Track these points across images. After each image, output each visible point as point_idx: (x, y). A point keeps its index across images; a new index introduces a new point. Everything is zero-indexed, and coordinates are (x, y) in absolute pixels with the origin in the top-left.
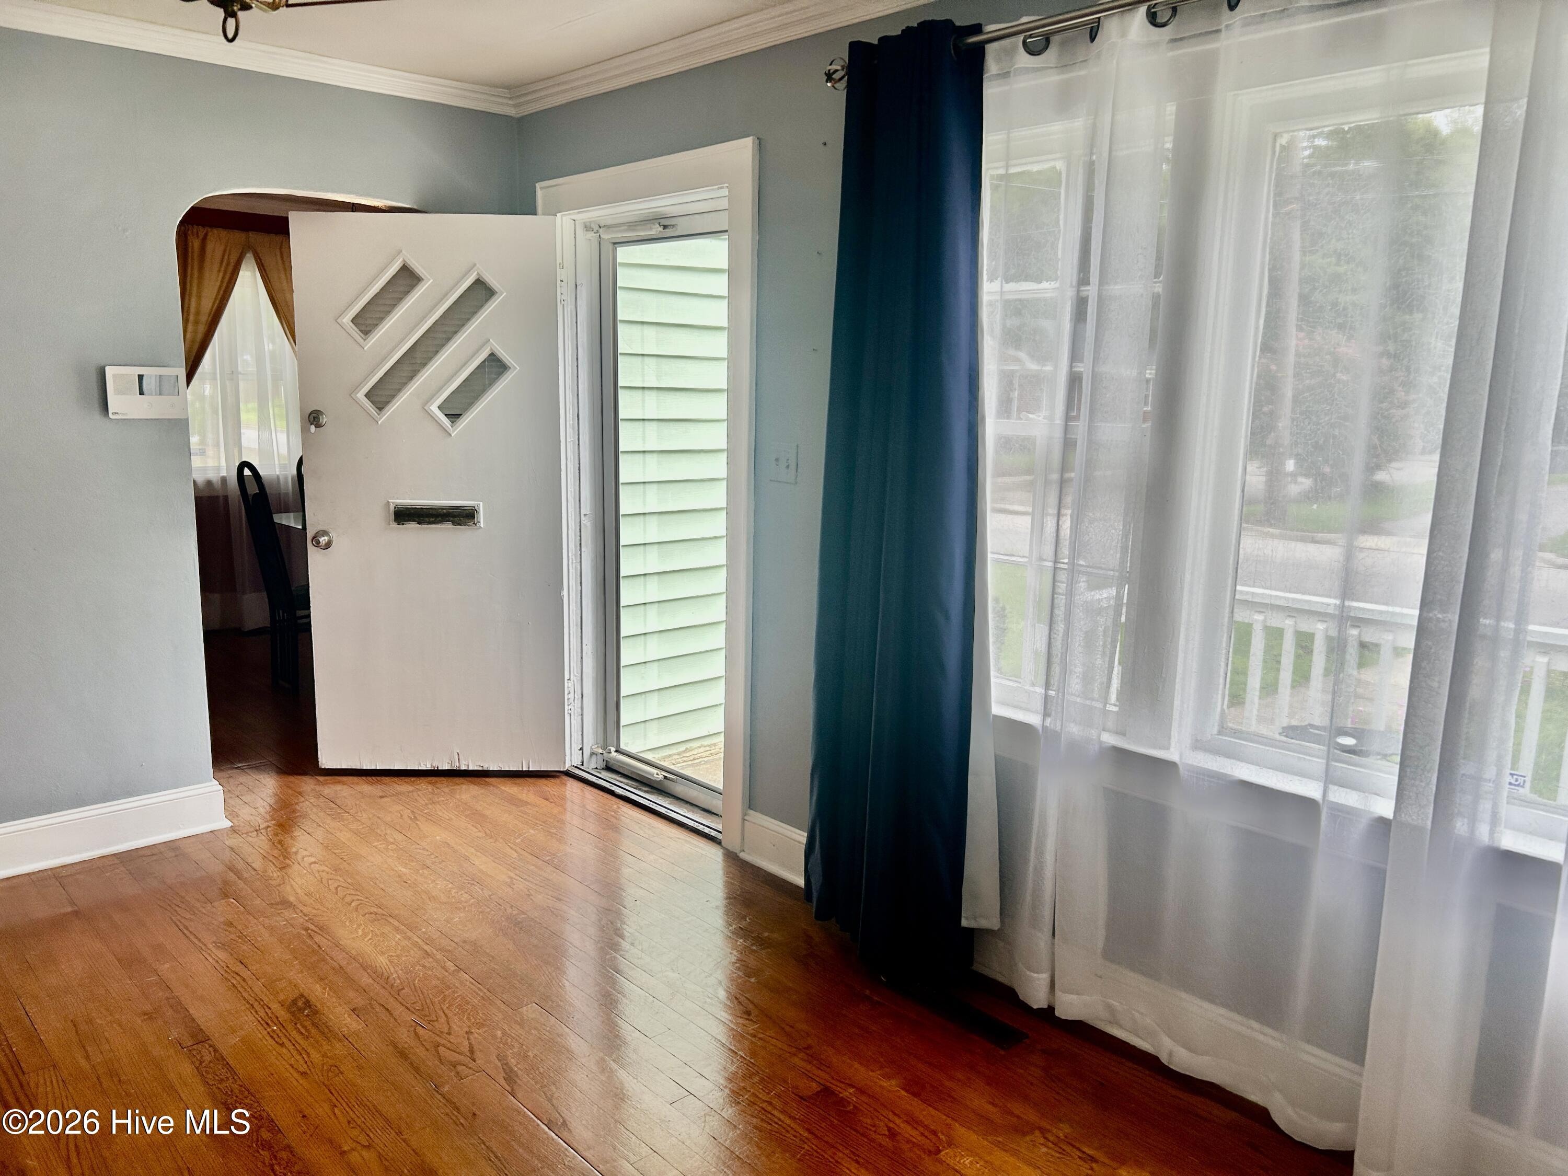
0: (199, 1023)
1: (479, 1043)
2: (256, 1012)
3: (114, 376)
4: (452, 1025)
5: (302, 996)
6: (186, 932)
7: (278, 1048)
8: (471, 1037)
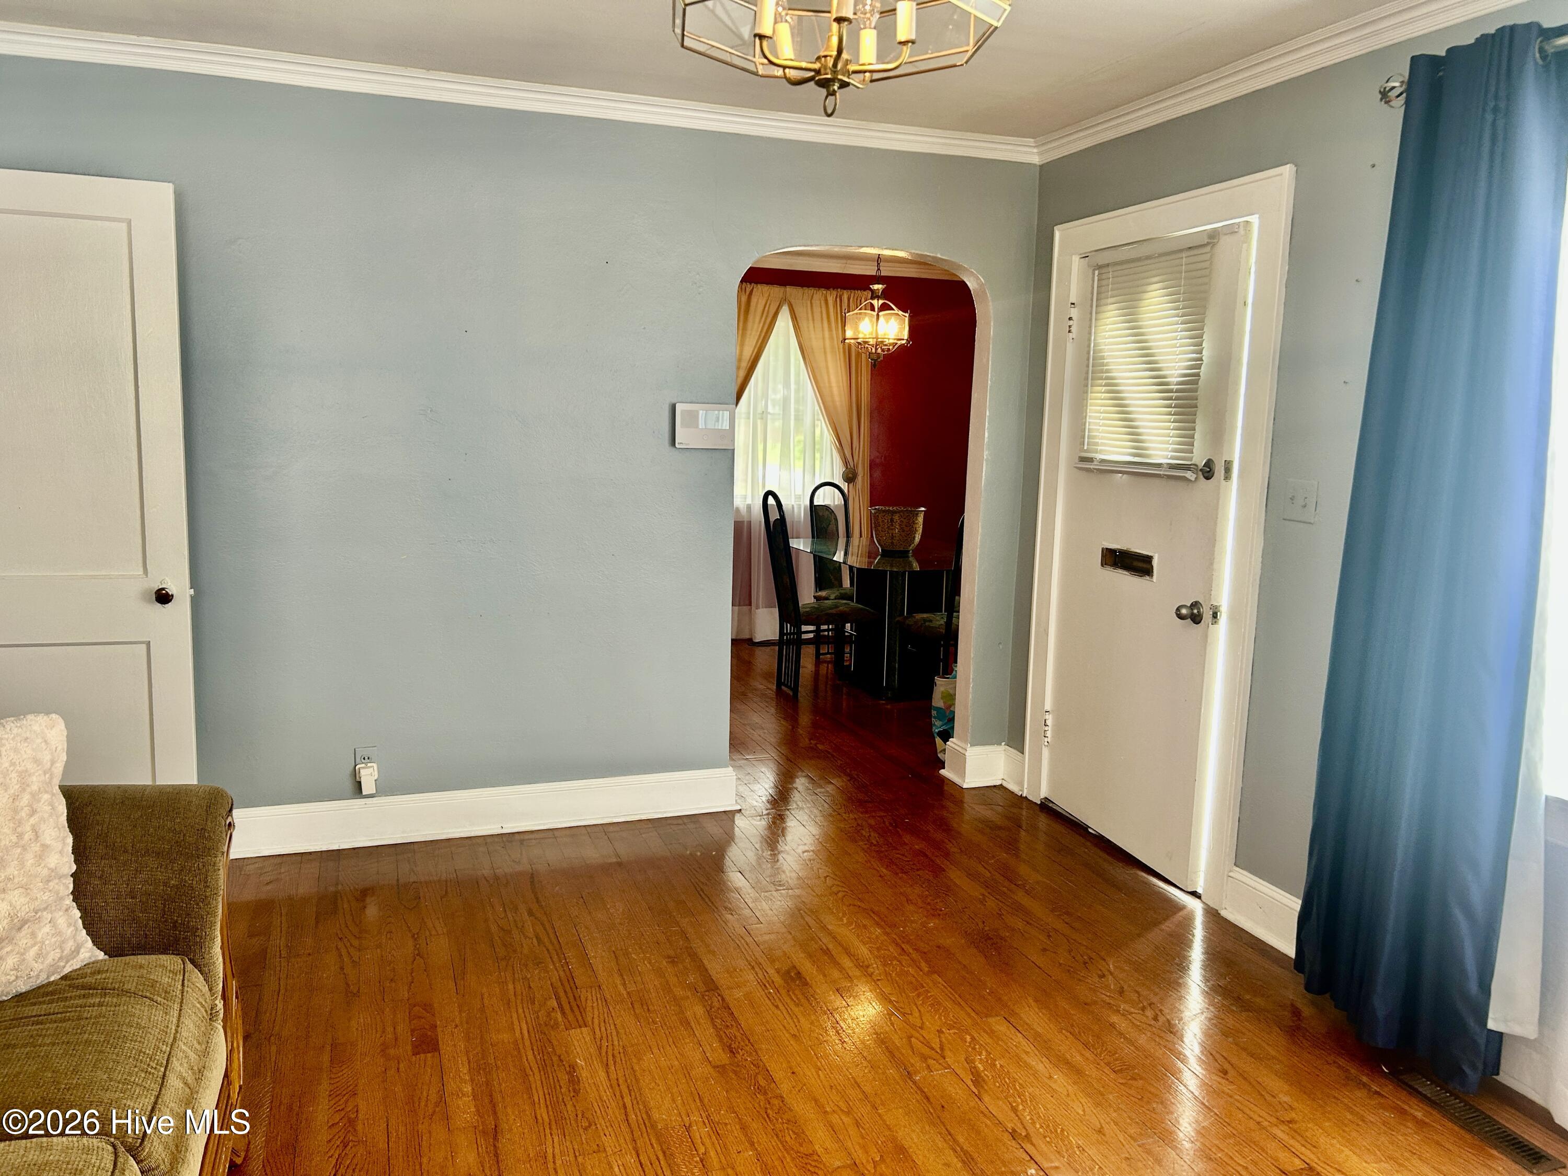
0: (711, 974)
1: (949, 1043)
2: (757, 974)
3: (683, 412)
4: (925, 1021)
5: (795, 967)
6: (702, 894)
7: (773, 1008)
8: (942, 1035)
